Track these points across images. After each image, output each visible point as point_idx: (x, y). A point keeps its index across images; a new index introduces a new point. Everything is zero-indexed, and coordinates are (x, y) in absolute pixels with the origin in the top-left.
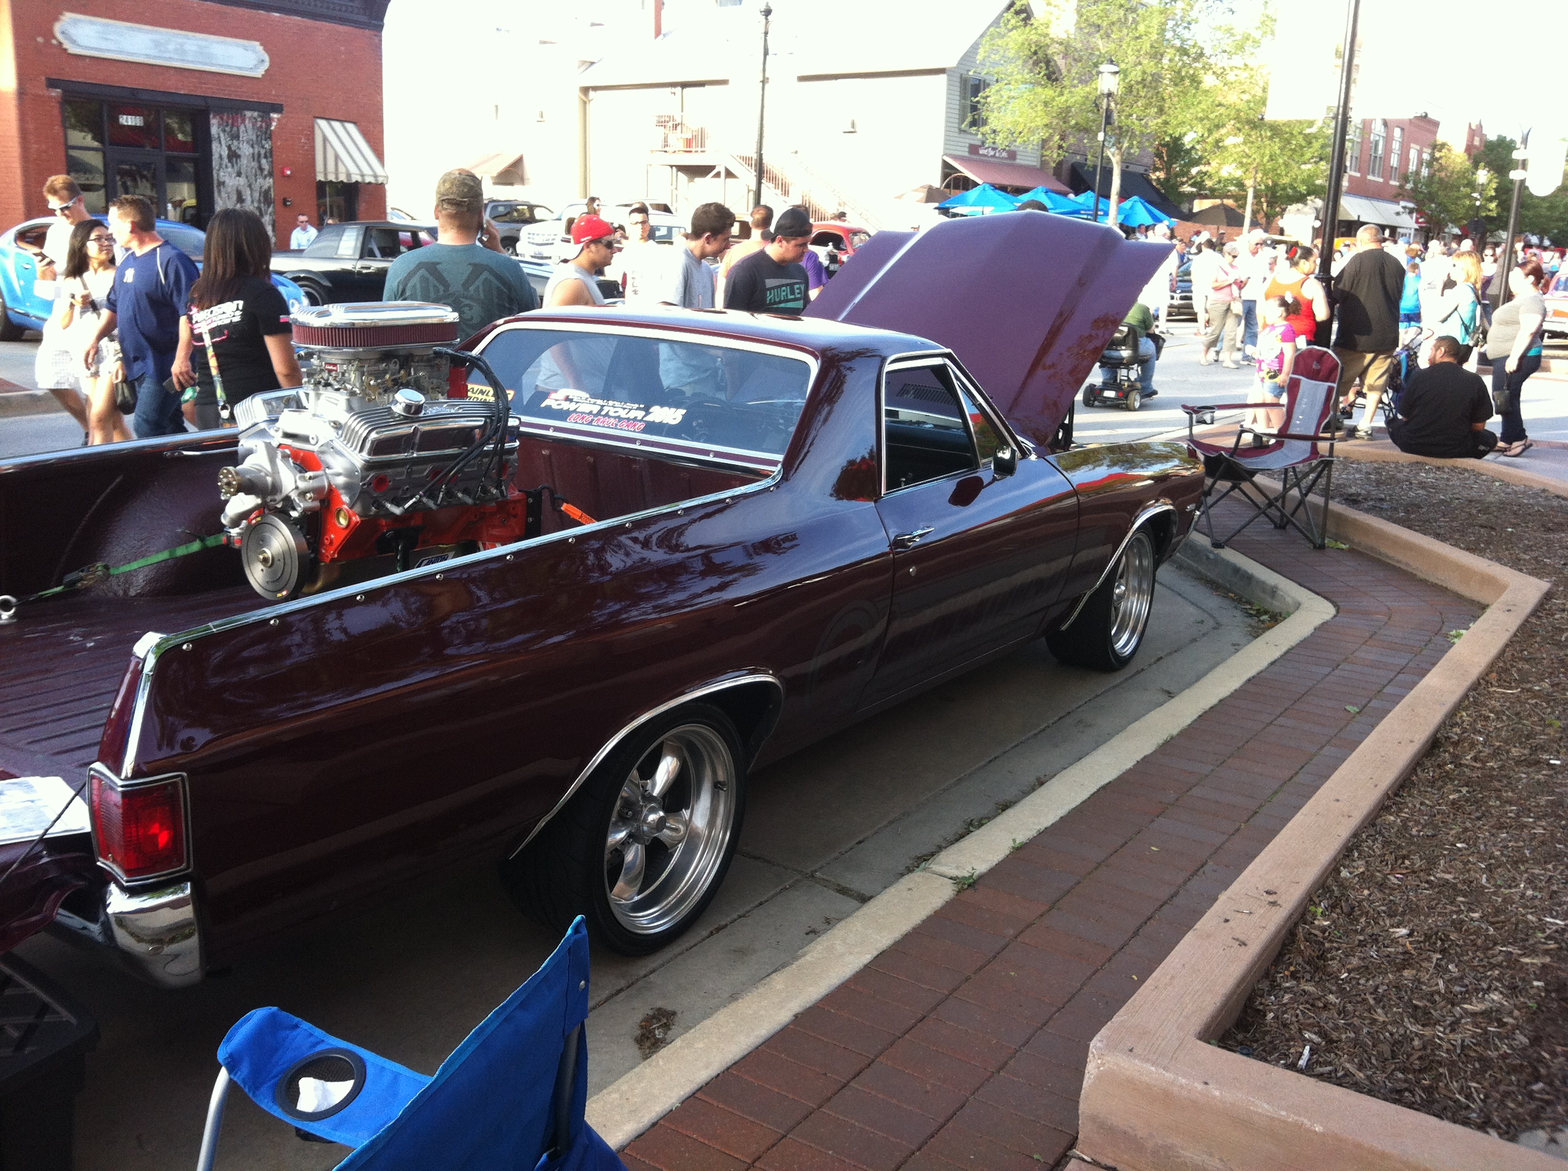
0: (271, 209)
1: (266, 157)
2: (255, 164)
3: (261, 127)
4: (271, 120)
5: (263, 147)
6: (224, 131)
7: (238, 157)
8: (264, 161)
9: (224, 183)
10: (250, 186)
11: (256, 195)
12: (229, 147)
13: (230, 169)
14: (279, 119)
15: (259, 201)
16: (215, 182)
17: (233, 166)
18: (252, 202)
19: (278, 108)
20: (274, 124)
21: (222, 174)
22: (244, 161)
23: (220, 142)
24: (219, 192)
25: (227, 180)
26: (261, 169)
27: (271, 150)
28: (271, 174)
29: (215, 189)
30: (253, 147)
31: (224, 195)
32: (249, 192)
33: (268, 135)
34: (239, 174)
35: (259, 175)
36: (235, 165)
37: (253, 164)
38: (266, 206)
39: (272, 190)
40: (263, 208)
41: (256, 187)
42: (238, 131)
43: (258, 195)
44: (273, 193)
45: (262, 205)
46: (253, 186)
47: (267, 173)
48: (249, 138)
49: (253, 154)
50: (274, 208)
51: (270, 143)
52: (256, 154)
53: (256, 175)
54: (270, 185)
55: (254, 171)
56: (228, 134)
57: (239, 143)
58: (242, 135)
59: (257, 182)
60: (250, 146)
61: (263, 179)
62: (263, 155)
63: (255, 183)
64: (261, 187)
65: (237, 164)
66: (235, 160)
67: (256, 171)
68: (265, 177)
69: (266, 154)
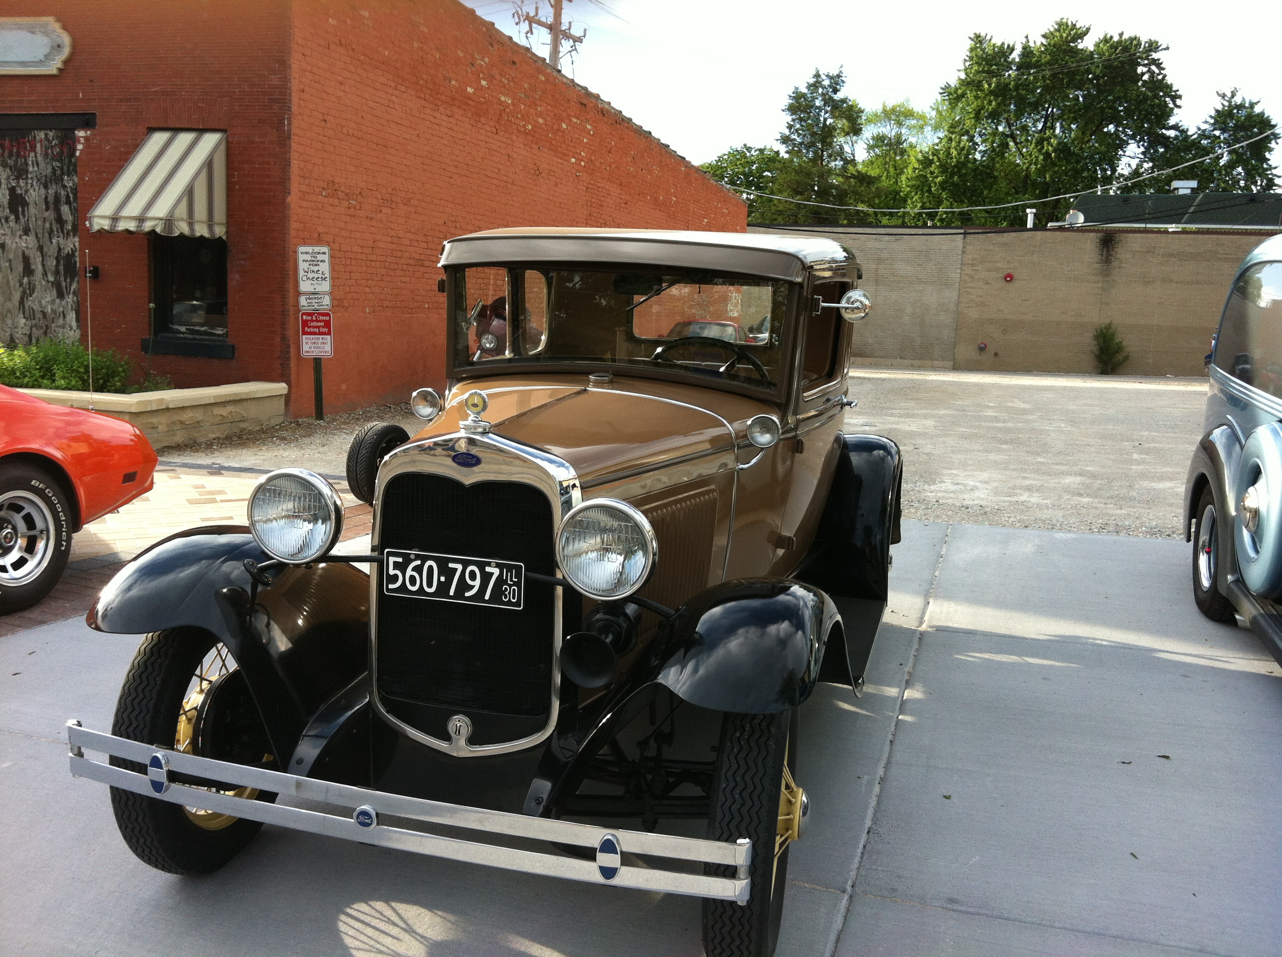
0: (74, 286)
1: (68, 202)
2: (50, 215)
3: (62, 152)
4: (75, 140)
5: (64, 187)
7: (25, 204)
8: (65, 209)
9: (3, 245)
10: (41, 248)
11: (51, 263)
12: (12, 190)
13: (12, 224)
14: (86, 138)
15: (57, 273)
17: (17, 219)
18: (45, 274)
19: (87, 121)
20: (80, 147)
22: (32, 210)
25: (8, 241)
26: (60, 221)
27: (75, 190)
28: (75, 230)
30: (46, 187)
31: (4, 264)
32: (39, 260)
33: (71, 168)
34: (26, 231)
35: (57, 231)
36: (21, 217)
37: (47, 214)
38: (68, 280)
39: (77, 254)
40: (64, 284)
41: (51, 250)
42: (26, 164)
43: (55, 263)
44: (78, 260)
45: (62, 278)
46: (45, 249)
47: (70, 228)
48: (41, 174)
49: (46, 198)
50: (78, 283)
51: (76, 179)
52: (51, 199)
53: (51, 232)
54: (74, 246)
55: (48, 225)
56: (11, 170)
57: (27, 183)
58: (31, 169)
59: (51, 242)
60: (42, 186)
61: (64, 237)
62: (63, 199)
63: (49, 243)
64: (60, 250)
65: (24, 216)
66: (20, 209)
67: (51, 224)
68: (68, 234)
69: (68, 197)
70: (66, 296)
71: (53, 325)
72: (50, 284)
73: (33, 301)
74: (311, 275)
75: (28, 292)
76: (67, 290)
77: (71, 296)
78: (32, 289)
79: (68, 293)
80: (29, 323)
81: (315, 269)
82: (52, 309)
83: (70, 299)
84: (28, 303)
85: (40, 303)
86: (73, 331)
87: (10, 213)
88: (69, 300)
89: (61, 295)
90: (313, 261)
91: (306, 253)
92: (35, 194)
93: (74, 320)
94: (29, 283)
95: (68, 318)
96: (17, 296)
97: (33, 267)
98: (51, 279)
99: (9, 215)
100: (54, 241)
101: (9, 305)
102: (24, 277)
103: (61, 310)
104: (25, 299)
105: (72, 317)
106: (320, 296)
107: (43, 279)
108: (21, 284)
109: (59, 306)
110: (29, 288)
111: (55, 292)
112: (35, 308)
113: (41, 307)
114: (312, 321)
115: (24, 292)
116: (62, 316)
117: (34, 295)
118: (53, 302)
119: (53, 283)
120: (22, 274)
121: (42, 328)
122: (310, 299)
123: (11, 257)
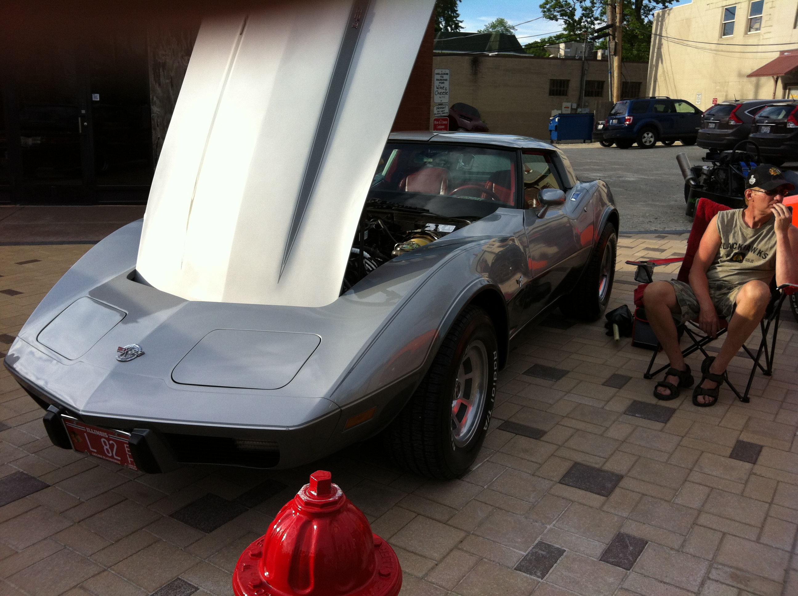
13: (173, 46)
16: (151, 62)
17: (179, 41)
29: (151, 72)
31: (164, 81)
36: (183, 39)
74: (440, 91)
81: (442, 85)
87: (172, 36)
90: (441, 80)
91: (438, 74)
106: (443, 106)
114: (439, 125)
122: (438, 108)
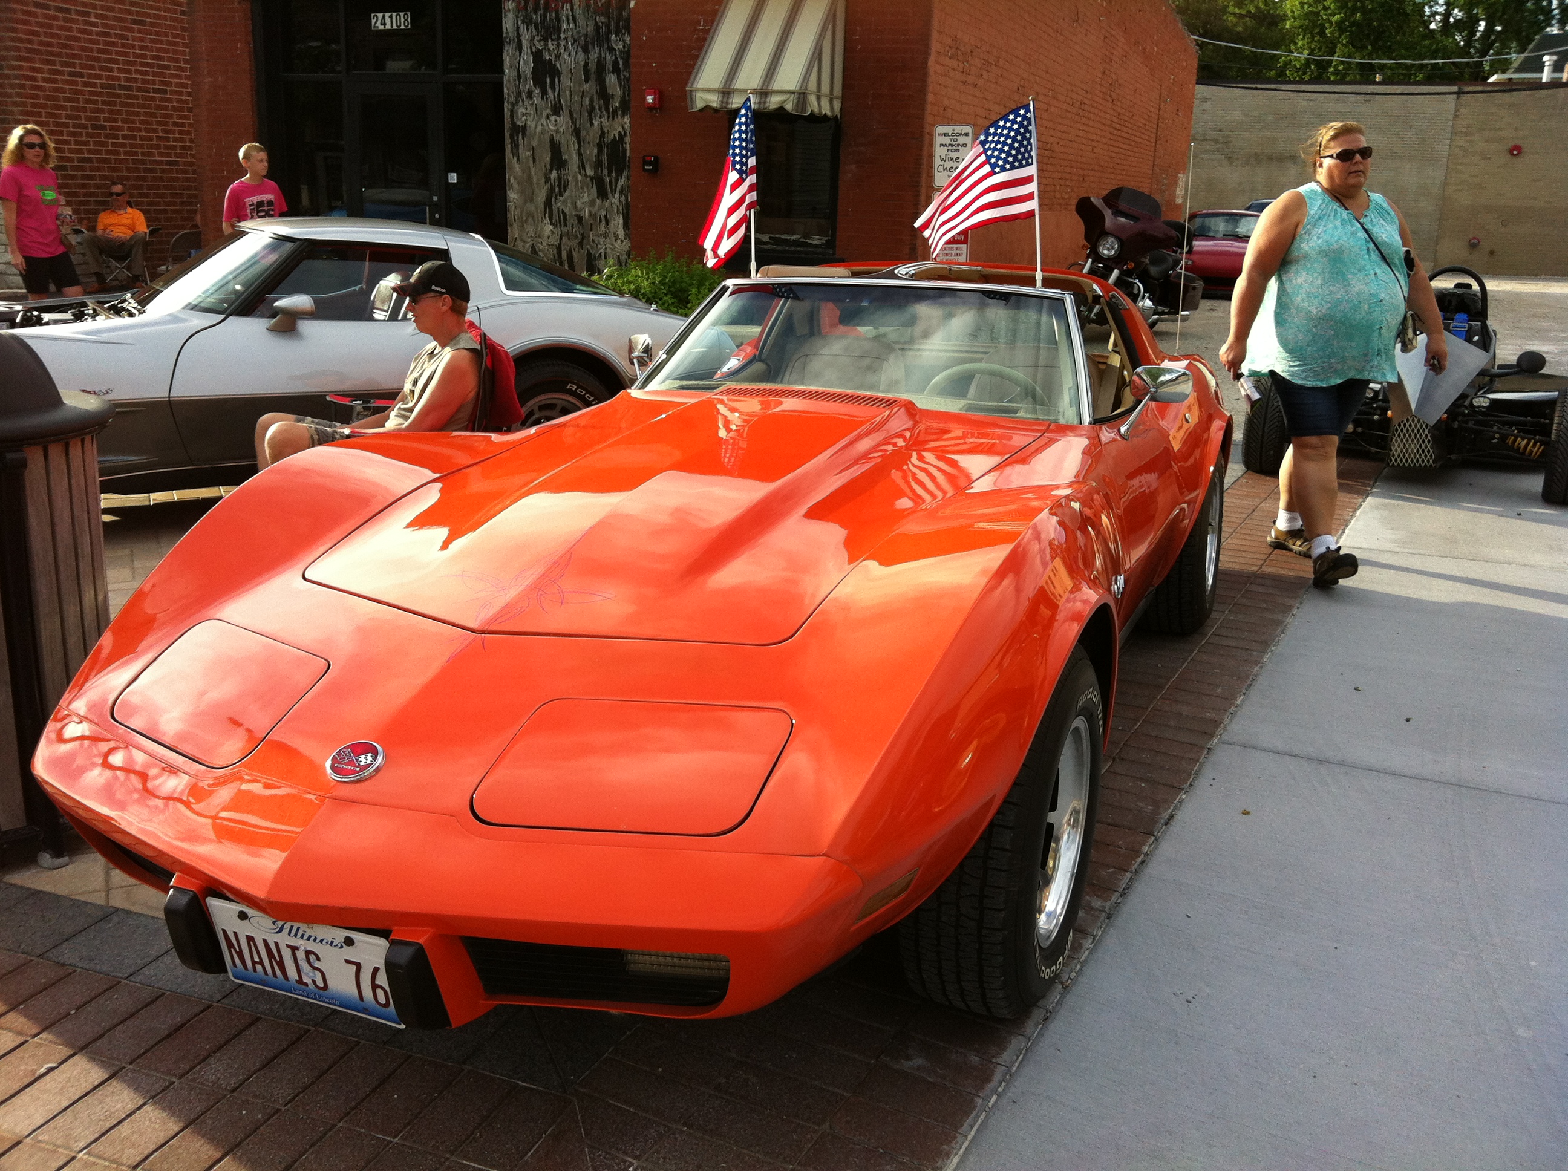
0: (621, 183)
1: (616, 70)
2: (590, 87)
3: (608, 4)
5: (611, 50)
6: (528, 22)
7: (555, 73)
8: (611, 79)
9: (524, 128)
10: (577, 133)
11: (591, 151)
12: (537, 55)
13: (537, 100)
15: (598, 164)
16: (507, 125)
17: (544, 93)
18: (582, 166)
21: (522, 110)
22: (566, 81)
23: (519, 47)
24: (515, 146)
25: (531, 123)
26: (604, 94)
27: (627, 55)
28: (625, 107)
29: (508, 141)
30: (586, 50)
31: (524, 153)
32: (574, 147)
33: (622, 23)
34: (557, 110)
35: (600, 109)
36: (549, 90)
37: (586, 86)
38: (614, 174)
39: (627, 139)
40: (607, 180)
41: (592, 134)
42: (558, 19)
43: (596, 151)
44: (628, 147)
45: (606, 172)
46: (583, 133)
47: (617, 105)
48: (579, 32)
49: (586, 65)
50: (628, 178)
51: (628, 39)
52: (593, 67)
53: (591, 111)
54: (623, 128)
55: (587, 101)
56: (536, 28)
57: (558, 45)
58: (564, 26)
59: (592, 124)
60: (579, 49)
61: (608, 117)
62: (609, 66)
63: (589, 124)
64: (603, 134)
65: (553, 89)
66: (548, 80)
67: (591, 100)
68: (615, 113)
69: (615, 63)
70: (610, 195)
71: (591, 233)
72: (588, 179)
73: (565, 202)
75: (557, 189)
76: (611, 188)
77: (617, 195)
78: (563, 186)
79: (614, 191)
80: (558, 231)
81: (953, 155)
82: (590, 212)
83: (615, 199)
84: (559, 204)
85: (574, 204)
86: (619, 241)
87: (535, 86)
88: (613, 201)
89: (603, 194)
90: (952, 145)
91: (945, 135)
92: (570, 59)
93: (621, 227)
94: (559, 179)
95: (612, 224)
96: (541, 196)
97: (565, 157)
98: (590, 172)
99: (533, 88)
100: (596, 123)
101: (531, 207)
102: (551, 170)
103: (603, 213)
104: (553, 200)
105: (618, 223)
107: (580, 173)
108: (547, 179)
109: (599, 210)
110: (559, 185)
111: (594, 190)
112: (567, 211)
113: (577, 211)
115: (552, 189)
116: (604, 222)
117: (566, 194)
118: (592, 203)
119: (592, 178)
120: (548, 166)
121: (576, 237)
123: (535, 143)
